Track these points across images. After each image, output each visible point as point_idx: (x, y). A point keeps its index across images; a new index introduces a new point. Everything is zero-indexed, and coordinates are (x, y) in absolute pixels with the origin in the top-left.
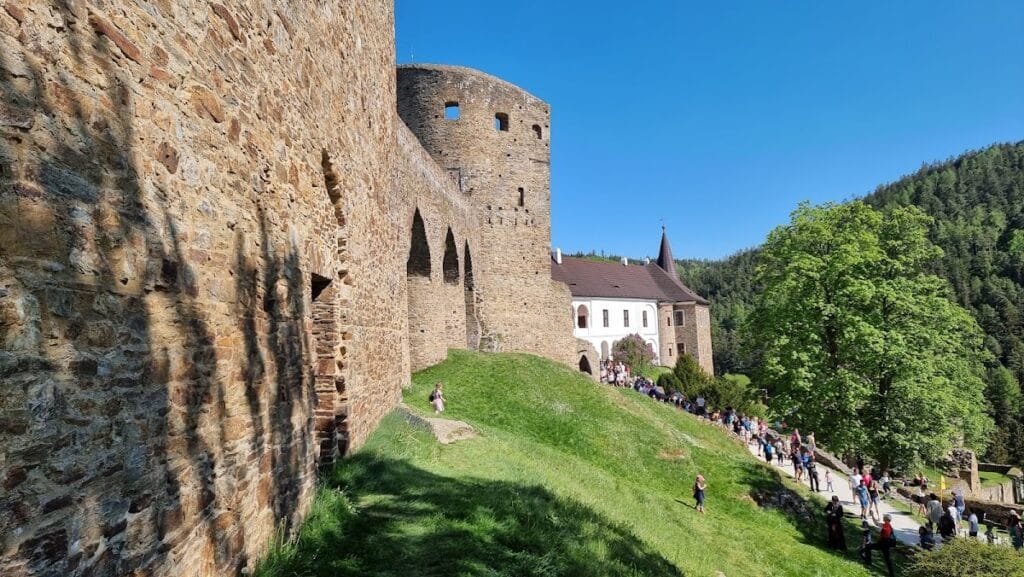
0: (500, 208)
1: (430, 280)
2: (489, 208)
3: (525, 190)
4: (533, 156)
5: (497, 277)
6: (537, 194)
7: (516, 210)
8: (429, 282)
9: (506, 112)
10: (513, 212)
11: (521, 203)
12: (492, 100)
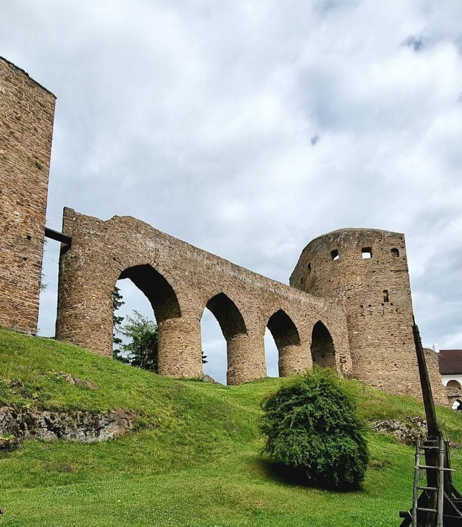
0: (370, 306)
1: (247, 335)
2: (362, 306)
3: (389, 291)
4: (392, 268)
5: (370, 349)
6: (400, 292)
7: (383, 305)
8: (246, 336)
9: (369, 246)
10: (381, 307)
11: (386, 300)
12: (359, 242)
